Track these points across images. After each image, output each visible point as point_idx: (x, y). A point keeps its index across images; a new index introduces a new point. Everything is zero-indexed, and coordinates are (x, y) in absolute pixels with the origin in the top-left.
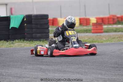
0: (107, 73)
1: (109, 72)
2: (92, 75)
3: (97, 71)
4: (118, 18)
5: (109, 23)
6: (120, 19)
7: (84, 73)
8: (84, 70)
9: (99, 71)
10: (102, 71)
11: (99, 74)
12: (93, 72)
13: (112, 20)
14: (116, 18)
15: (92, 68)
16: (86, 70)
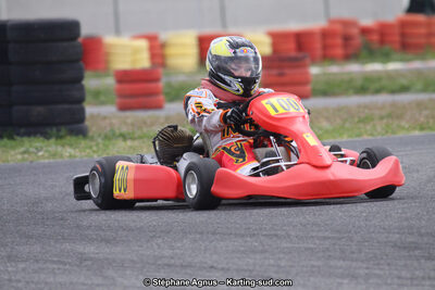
0: (377, 272)
1: (387, 268)
2: (312, 279)
3: (332, 263)
4: (365, 31)
5: (327, 57)
6: (375, 37)
7: (276, 272)
8: (272, 262)
9: (341, 263)
10: (354, 264)
11: (342, 276)
12: (313, 266)
13: (339, 41)
14: (355, 31)
15: (306, 249)
16: (280, 259)
